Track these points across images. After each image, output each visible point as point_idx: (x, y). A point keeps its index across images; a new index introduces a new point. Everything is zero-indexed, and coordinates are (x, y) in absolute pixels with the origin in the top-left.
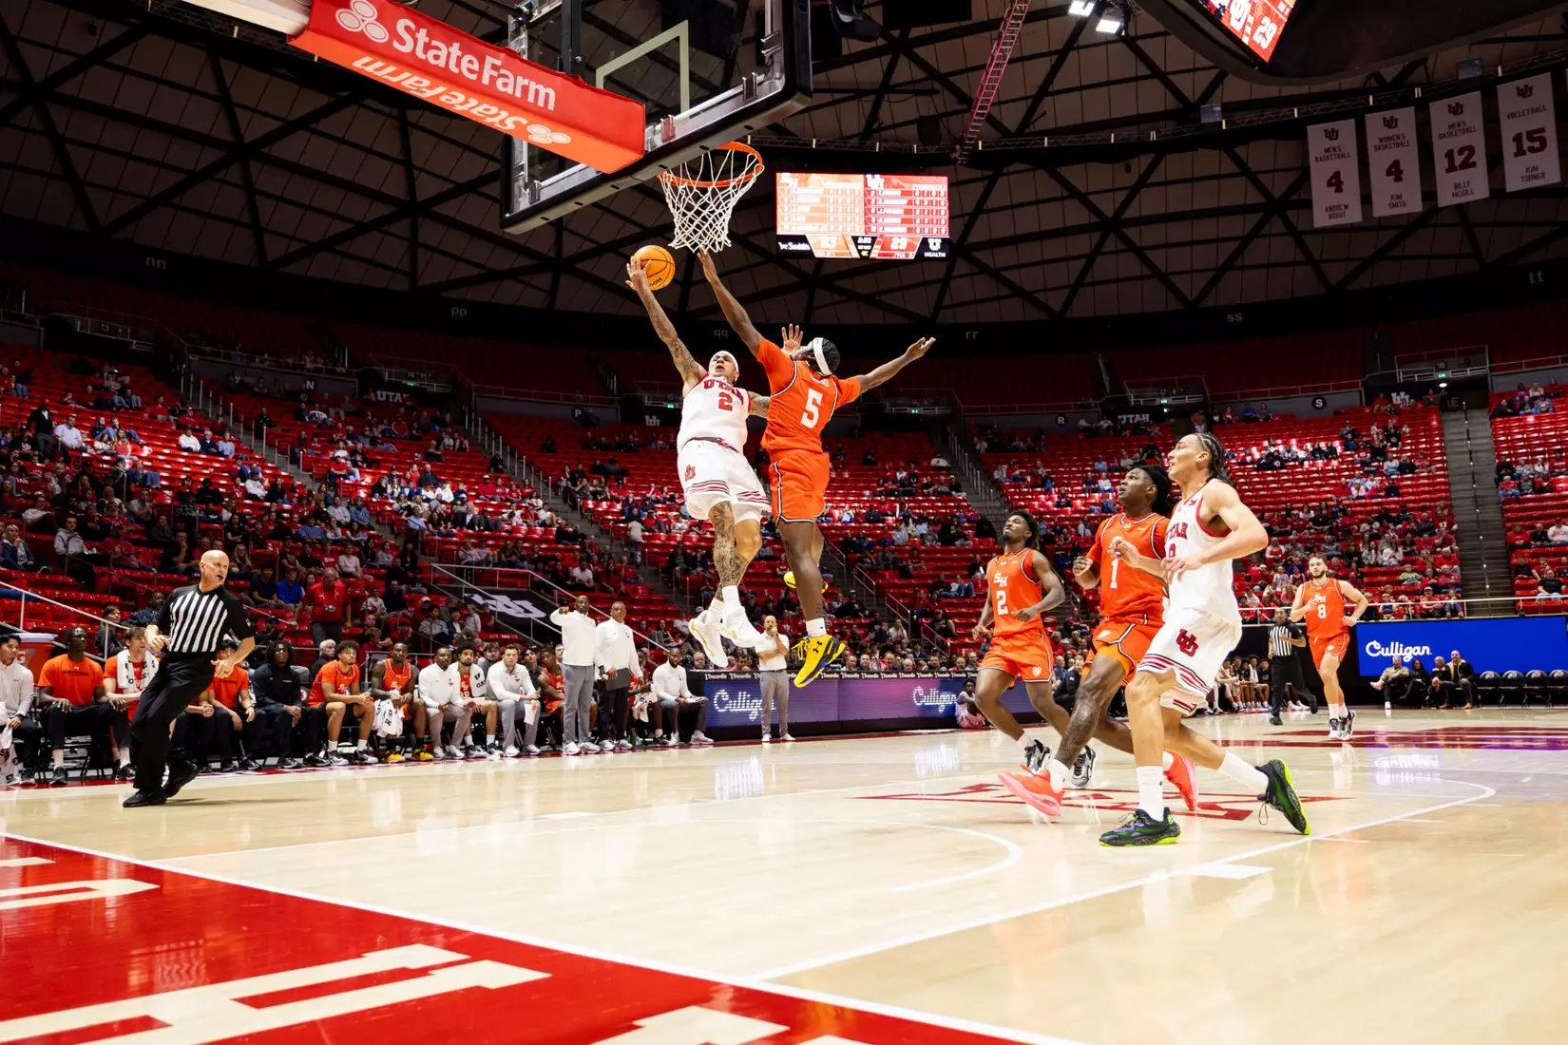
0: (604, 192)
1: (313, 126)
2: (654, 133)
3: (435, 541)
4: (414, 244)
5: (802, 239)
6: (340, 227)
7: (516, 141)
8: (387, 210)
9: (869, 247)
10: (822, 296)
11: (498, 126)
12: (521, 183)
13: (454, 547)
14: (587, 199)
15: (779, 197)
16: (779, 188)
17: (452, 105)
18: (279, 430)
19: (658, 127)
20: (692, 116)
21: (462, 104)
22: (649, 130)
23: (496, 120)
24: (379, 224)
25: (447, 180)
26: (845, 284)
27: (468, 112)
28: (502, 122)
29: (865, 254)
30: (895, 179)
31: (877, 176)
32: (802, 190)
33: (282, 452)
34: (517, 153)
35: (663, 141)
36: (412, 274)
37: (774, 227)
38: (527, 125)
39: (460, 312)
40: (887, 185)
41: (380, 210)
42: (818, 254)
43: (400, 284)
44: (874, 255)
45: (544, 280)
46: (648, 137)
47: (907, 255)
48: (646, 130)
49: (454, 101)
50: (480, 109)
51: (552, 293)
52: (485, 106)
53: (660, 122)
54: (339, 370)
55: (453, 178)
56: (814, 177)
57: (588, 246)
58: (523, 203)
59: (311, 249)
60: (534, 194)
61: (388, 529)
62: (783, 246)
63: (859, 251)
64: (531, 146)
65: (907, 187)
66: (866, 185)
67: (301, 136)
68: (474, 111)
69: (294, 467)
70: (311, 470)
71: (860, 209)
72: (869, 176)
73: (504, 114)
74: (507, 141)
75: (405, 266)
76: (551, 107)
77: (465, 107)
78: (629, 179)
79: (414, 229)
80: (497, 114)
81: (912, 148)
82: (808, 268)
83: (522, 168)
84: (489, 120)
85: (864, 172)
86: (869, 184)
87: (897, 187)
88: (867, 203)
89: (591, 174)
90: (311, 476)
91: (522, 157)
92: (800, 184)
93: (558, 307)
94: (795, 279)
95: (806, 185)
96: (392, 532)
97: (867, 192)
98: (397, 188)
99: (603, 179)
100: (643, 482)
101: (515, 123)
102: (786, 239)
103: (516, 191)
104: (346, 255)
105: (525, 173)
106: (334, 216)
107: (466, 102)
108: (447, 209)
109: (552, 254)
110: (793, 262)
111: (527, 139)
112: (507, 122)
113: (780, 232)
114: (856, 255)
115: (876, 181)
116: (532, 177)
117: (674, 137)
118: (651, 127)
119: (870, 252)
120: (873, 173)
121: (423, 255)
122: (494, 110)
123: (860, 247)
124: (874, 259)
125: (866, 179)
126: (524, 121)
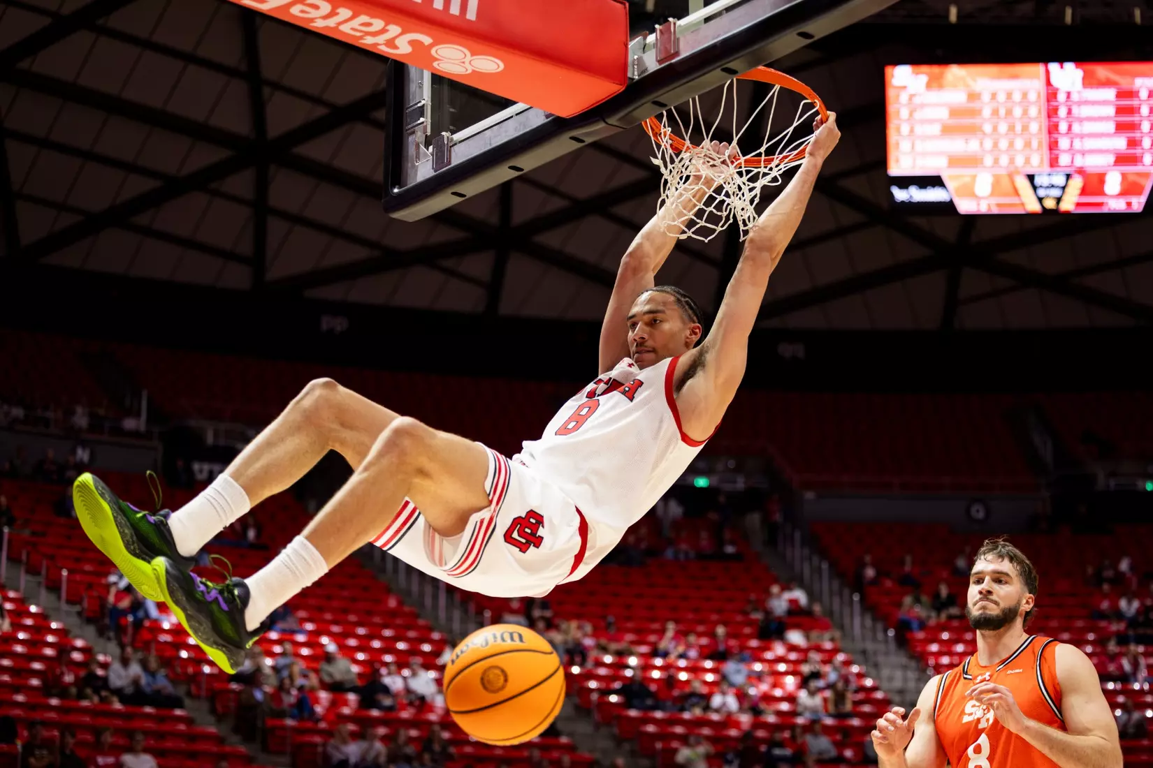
0: (562, 146)
1: (100, 22)
2: (644, 48)
3: (284, 728)
4: (261, 209)
5: (936, 181)
6: (138, 186)
7: (413, 72)
8: (215, 155)
9: (1057, 193)
10: (973, 281)
11: (384, 49)
12: (419, 136)
13: (317, 739)
14: (529, 161)
15: (892, 108)
16: (891, 93)
17: (312, 20)
18: (26, 533)
19: (651, 38)
20: (707, 20)
21: (325, 17)
22: (634, 44)
23: (381, 39)
24: (203, 180)
25: (317, 101)
26: (1017, 257)
27: (336, 29)
28: (391, 43)
29: (1050, 204)
30: (1102, 71)
31: (1069, 66)
32: (934, 96)
33: (33, 570)
34: (413, 87)
35: (660, 62)
36: (257, 261)
37: (883, 162)
38: (432, 46)
39: (339, 324)
40: (1089, 81)
41: (207, 156)
42: (965, 206)
43: (237, 278)
44: (1068, 205)
45: (479, 265)
46: (633, 56)
47: (1129, 204)
48: (631, 44)
49: (313, 13)
50: (356, 23)
51: (494, 287)
52: (364, 18)
53: (653, 30)
54: (129, 424)
55: (327, 96)
56: (955, 72)
57: (557, 203)
58: (423, 169)
59: (92, 224)
60: (441, 155)
61: (204, 706)
62: (900, 195)
63: (1040, 200)
64: (437, 79)
65: (1124, 83)
66: (1048, 83)
67: (82, 39)
68: (345, 28)
69: (52, 597)
70: (79, 602)
71: (1037, 127)
72: (1054, 67)
73: (394, 30)
74: (397, 71)
75: (246, 248)
76: (471, 15)
77: (331, 22)
78: (601, 125)
79: (262, 185)
80: (383, 31)
81: (1132, 16)
82: (946, 231)
83: (421, 113)
84: (368, 41)
85: (1045, 59)
86: (1054, 81)
87: (1107, 83)
88: (1052, 113)
89: (537, 119)
90: (79, 614)
91: (422, 93)
92: (932, 84)
93: (506, 307)
94: (918, 251)
95: (940, 86)
96: (213, 711)
97: (1052, 94)
98: (234, 119)
99: (556, 126)
100: (654, 620)
101: (412, 43)
102: (904, 182)
103: (412, 151)
104: (148, 232)
105: (426, 120)
106: (131, 168)
107: (332, 14)
108: (316, 150)
109: (494, 219)
110: (920, 221)
111: (430, 67)
112: (397, 42)
113: (895, 170)
114: (1034, 207)
115: (1067, 76)
116: (437, 128)
117: (677, 54)
118: (639, 39)
119: (1059, 200)
120: (1061, 60)
121: (276, 228)
122: (378, 24)
123: (1041, 193)
124: (1067, 214)
125: (1048, 72)
126: (427, 40)
